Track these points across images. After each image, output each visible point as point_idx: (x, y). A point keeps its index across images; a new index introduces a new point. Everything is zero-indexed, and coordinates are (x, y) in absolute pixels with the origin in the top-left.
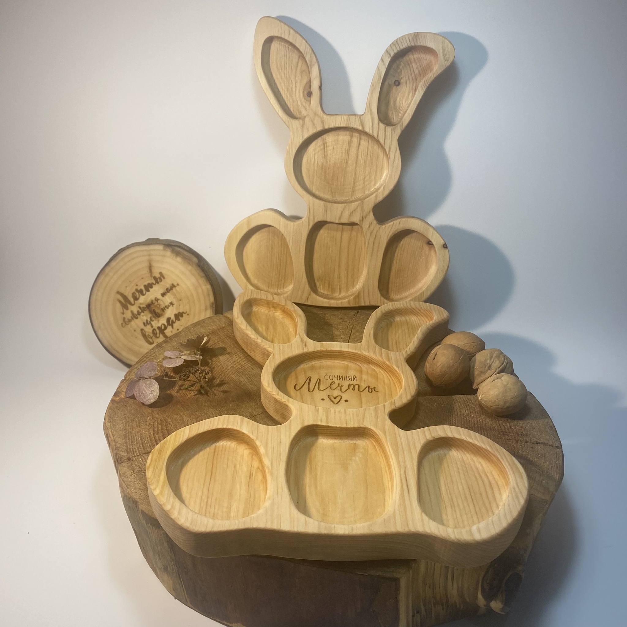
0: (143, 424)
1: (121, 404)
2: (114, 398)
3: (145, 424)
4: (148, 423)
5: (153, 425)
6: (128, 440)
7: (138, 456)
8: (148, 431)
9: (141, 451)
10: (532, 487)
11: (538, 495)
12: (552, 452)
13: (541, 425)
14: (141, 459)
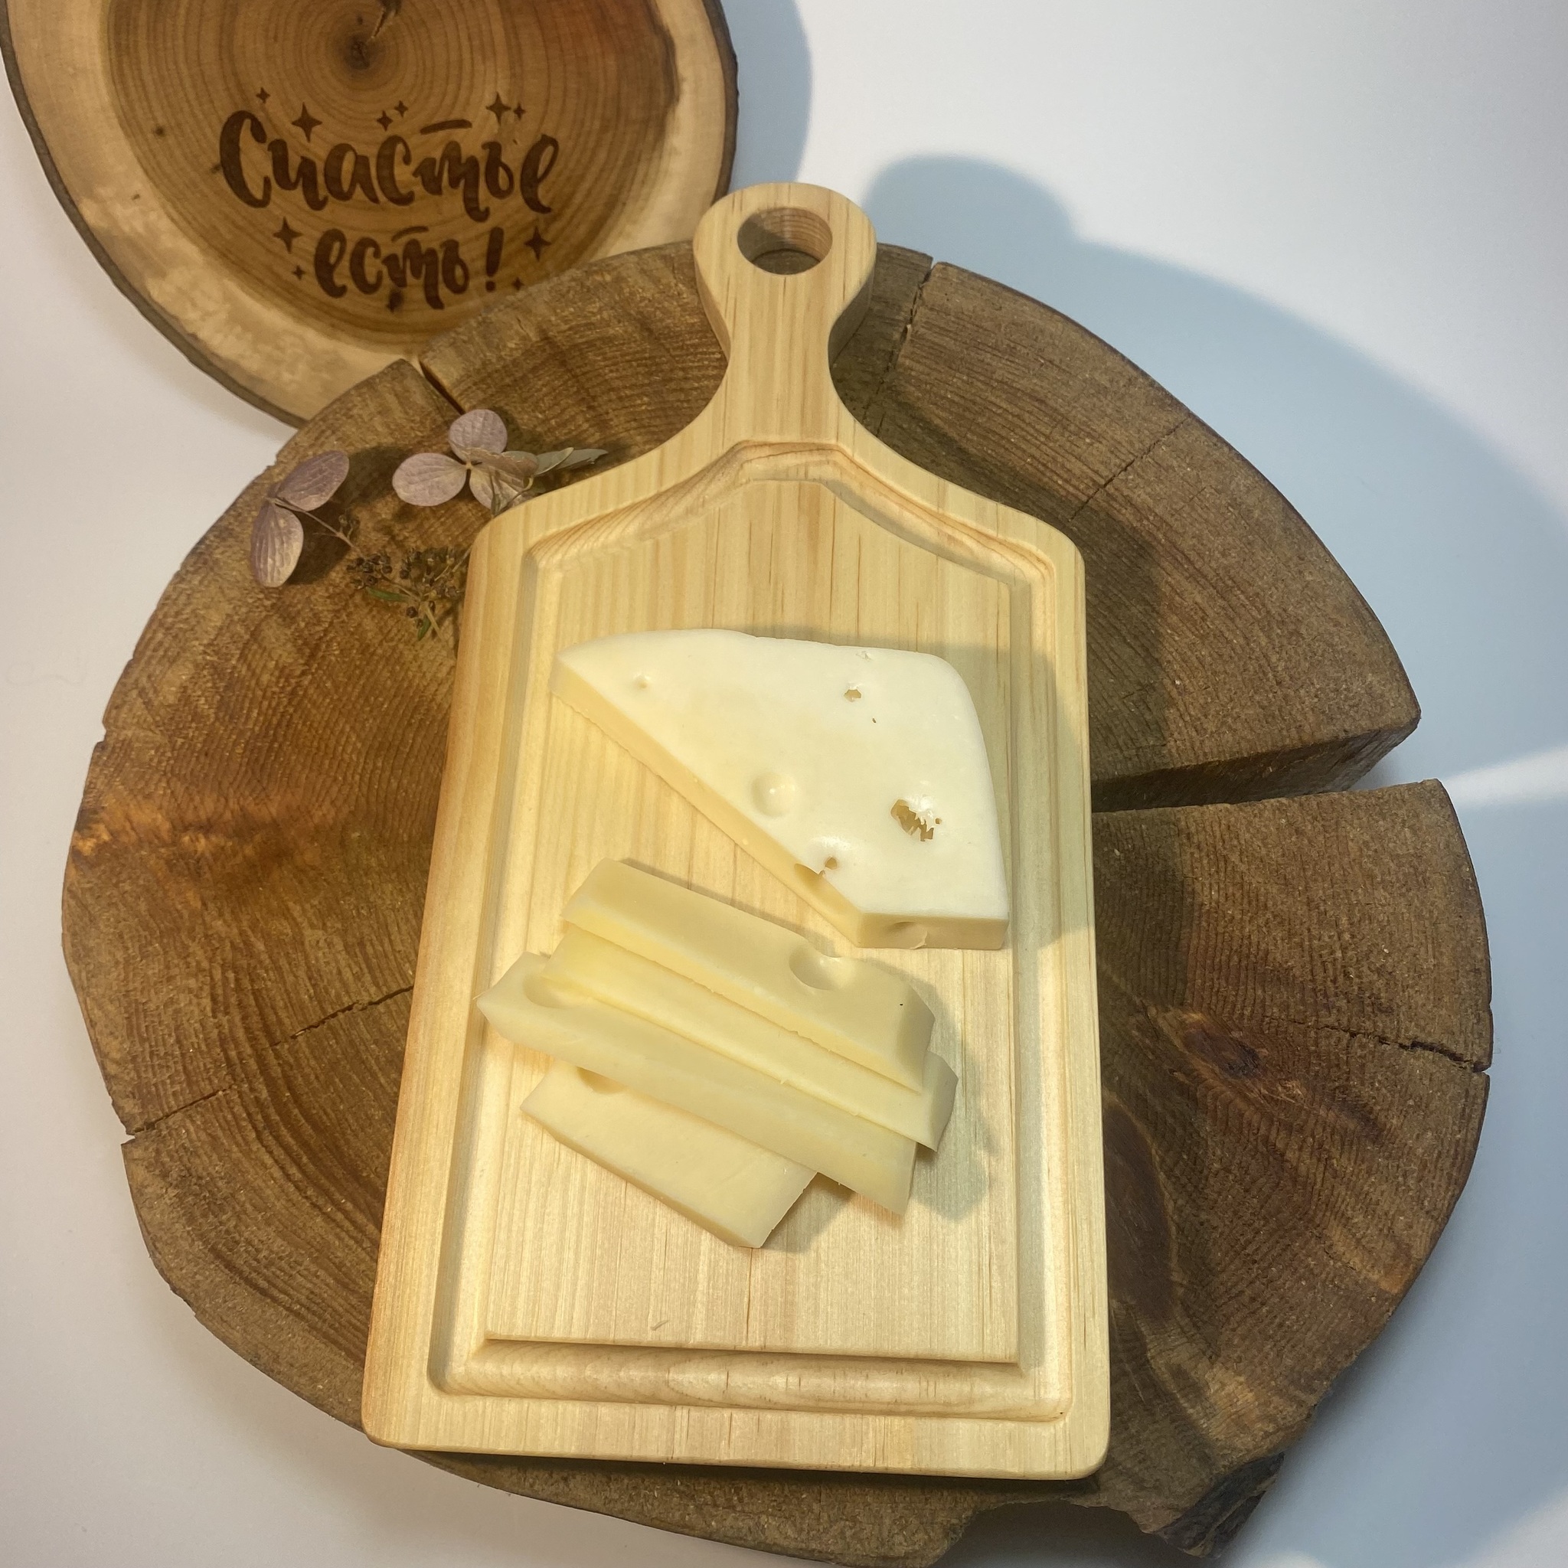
2: (81, 843)
3: (183, 966)
4: (194, 964)
9: (182, 1094)
10: (1358, 1241)
11: (1370, 1275)
12: (1453, 1090)
13: (1445, 960)
14: (184, 1127)
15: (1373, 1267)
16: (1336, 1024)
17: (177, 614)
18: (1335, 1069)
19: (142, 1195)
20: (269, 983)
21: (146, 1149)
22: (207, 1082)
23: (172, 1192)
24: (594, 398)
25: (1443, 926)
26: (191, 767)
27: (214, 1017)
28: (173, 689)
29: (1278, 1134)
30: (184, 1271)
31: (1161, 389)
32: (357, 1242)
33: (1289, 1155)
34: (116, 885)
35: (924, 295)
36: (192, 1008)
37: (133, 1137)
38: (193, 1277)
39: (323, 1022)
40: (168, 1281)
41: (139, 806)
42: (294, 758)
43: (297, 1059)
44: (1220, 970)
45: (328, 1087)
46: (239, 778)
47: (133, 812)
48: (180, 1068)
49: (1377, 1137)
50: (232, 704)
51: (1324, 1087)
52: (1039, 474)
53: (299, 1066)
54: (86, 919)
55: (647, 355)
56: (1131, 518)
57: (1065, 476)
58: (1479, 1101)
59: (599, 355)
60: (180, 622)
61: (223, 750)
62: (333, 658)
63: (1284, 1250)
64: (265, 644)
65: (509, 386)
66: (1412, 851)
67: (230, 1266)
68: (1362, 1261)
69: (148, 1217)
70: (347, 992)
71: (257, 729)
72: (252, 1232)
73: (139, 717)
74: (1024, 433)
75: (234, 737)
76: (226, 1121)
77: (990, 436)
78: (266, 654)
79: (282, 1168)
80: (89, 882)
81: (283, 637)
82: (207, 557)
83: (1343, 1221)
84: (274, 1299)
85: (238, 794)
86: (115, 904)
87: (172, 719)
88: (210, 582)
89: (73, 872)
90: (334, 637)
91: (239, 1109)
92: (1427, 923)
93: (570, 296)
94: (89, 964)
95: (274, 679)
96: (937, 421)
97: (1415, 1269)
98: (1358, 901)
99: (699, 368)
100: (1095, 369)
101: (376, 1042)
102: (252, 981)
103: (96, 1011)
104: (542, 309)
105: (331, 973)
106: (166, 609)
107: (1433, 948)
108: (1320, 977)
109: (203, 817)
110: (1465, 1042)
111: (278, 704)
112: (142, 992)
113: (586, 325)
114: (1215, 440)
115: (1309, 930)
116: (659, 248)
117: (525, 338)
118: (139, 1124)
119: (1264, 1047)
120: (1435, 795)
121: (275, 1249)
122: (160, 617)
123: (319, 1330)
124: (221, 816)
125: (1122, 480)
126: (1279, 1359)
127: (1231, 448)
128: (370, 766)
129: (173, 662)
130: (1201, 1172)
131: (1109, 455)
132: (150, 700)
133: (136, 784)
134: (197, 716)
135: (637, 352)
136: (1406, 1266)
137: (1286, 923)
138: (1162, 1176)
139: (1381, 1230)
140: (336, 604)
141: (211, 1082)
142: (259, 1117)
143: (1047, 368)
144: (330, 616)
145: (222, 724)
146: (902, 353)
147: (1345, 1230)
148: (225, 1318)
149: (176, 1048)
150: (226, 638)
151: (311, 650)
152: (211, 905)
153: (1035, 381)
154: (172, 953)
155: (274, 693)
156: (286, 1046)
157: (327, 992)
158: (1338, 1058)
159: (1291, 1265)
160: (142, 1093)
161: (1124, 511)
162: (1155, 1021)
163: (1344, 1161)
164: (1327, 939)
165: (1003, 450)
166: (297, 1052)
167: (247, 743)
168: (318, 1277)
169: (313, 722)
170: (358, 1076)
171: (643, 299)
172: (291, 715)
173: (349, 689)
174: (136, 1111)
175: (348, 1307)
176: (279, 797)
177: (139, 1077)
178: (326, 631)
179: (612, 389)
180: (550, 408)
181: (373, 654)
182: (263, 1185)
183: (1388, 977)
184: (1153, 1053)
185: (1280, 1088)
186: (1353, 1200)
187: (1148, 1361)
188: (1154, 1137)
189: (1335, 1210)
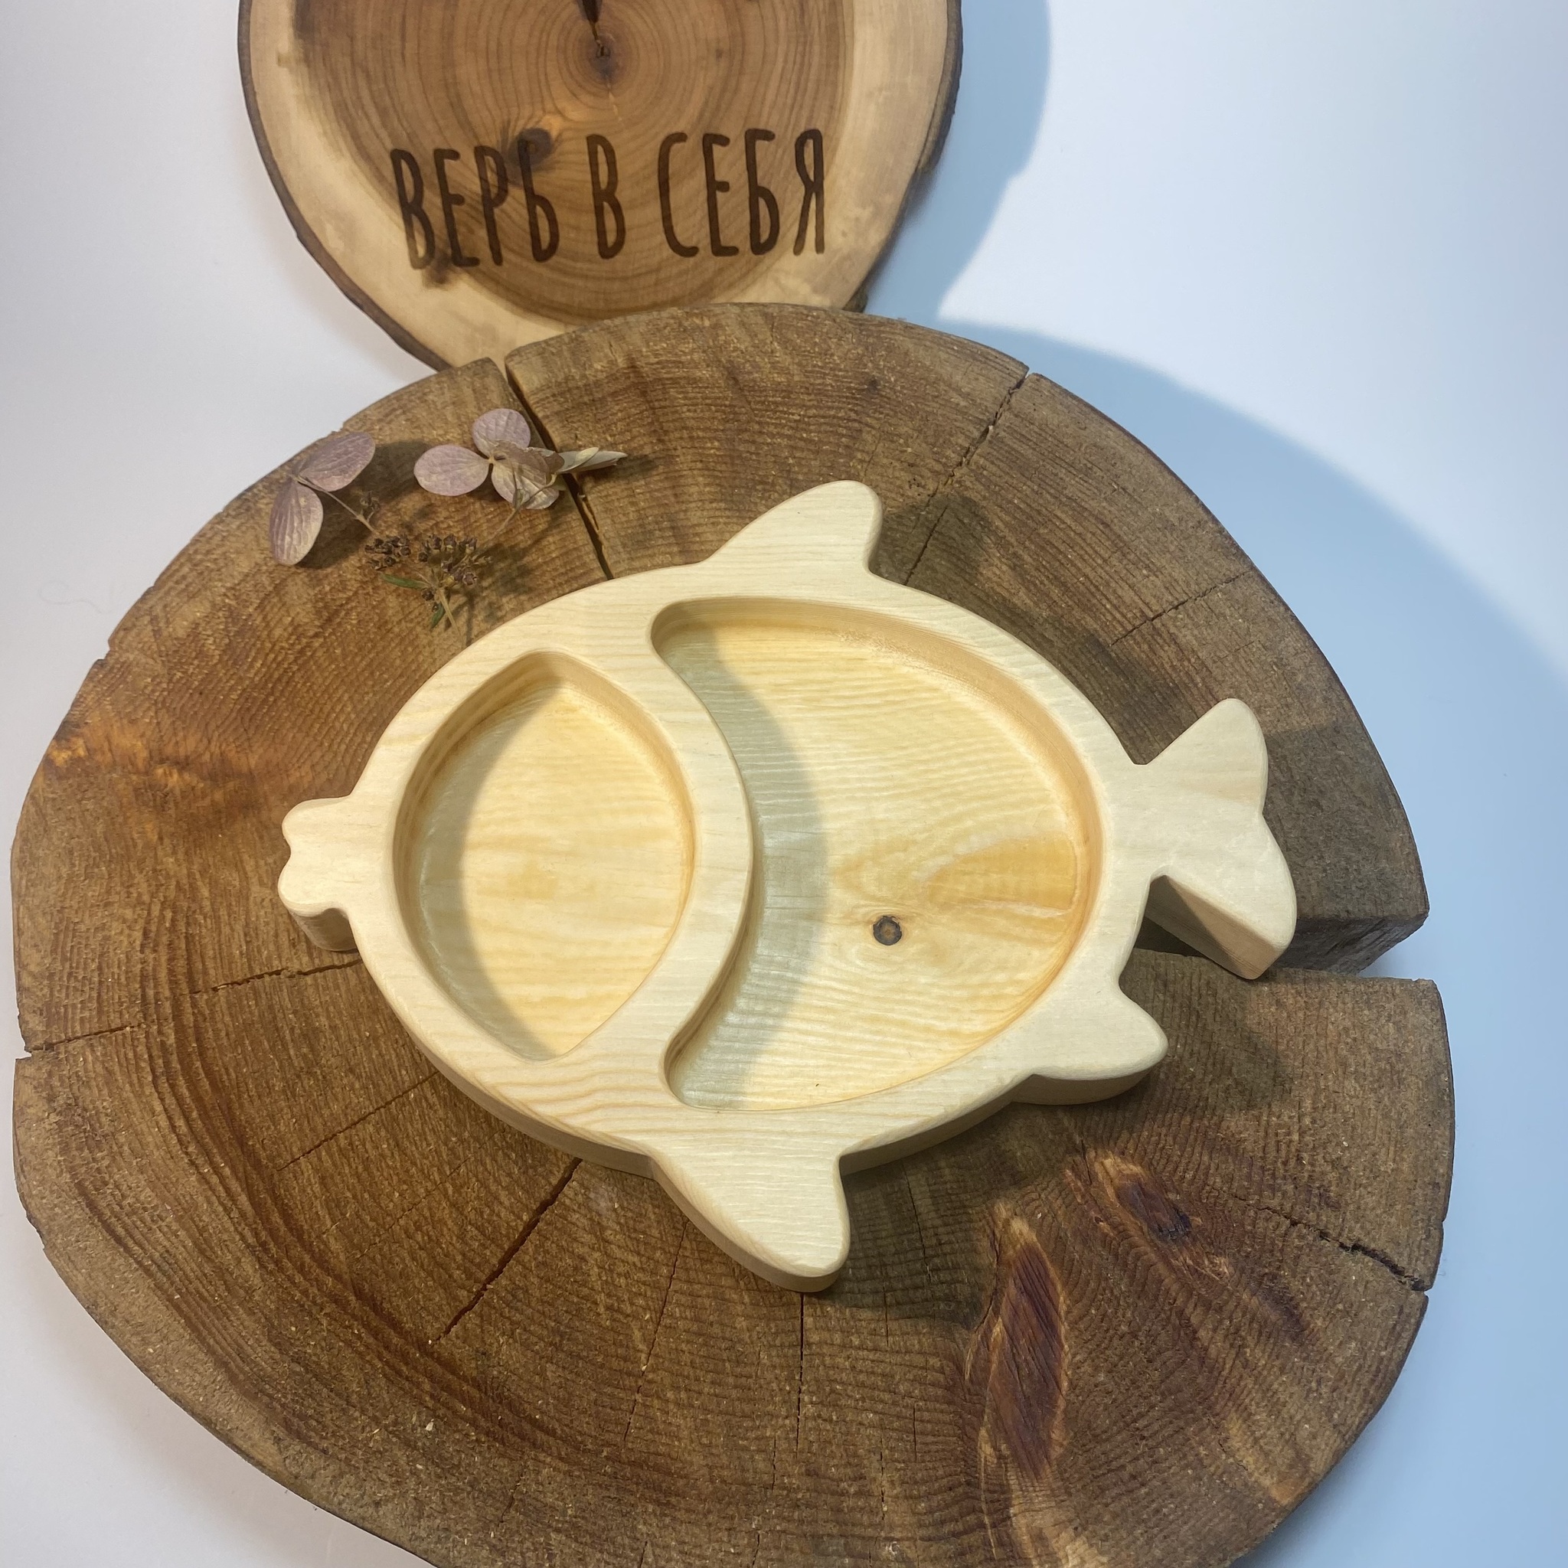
0: (117, 897)
1: (71, 786)
2: (55, 753)
3: (123, 895)
4: (135, 895)
5: (150, 904)
6: (58, 966)
7: (78, 1038)
8: (127, 931)
9: (90, 1022)
11: (1262, 1479)
12: (1387, 1304)
13: (1405, 1167)
14: (84, 1055)
15: (1266, 1471)
16: (1278, 1208)
17: (208, 552)
18: (1268, 1254)
19: (23, 1114)
20: (204, 930)
21: (40, 1068)
22: (118, 1015)
23: (54, 1118)
24: (666, 432)
25: (1410, 1131)
26: (183, 702)
27: (142, 952)
28: (185, 623)
29: (1194, 1309)
30: (44, 1201)
31: (1230, 538)
32: (225, 1209)
33: (1202, 1333)
34: (79, 801)
35: (1013, 400)
36: (122, 938)
37: (30, 1055)
38: (52, 1209)
39: (248, 981)
40: (26, 1208)
41: (122, 729)
42: (286, 715)
43: (212, 1012)
44: (1170, 1125)
45: (236, 1047)
46: (227, 723)
47: (115, 733)
48: (95, 994)
49: (1297, 1335)
50: (238, 651)
51: (1252, 1272)
52: (1088, 595)
53: (213, 1018)
54: (41, 829)
55: (727, 403)
56: (1172, 656)
57: (1115, 602)
58: (1413, 1321)
59: (682, 392)
60: (209, 561)
61: (219, 692)
62: (349, 627)
63: (1177, 1432)
64: (286, 599)
65: (585, 404)
66: (1392, 1047)
67: (92, 1205)
68: (1256, 1461)
69: (22, 1137)
70: (280, 957)
71: (257, 679)
72: (123, 1177)
73: (145, 643)
74: (1082, 552)
75: (232, 682)
76: (127, 1059)
77: (1048, 548)
78: (284, 609)
79: (170, 1118)
80: (52, 793)
81: (305, 596)
82: (251, 505)
83: (1245, 1415)
84: (127, 1249)
85: (222, 738)
86: (74, 819)
87: (176, 652)
88: (247, 528)
89: (41, 779)
90: (356, 607)
91: (141, 1049)
92: (1393, 1124)
93: (666, 331)
94: (32, 872)
95: (286, 634)
96: (998, 523)
97: (1310, 1484)
98: (1327, 1087)
99: (776, 425)
100: (1166, 505)
101: (295, 1012)
102: (188, 924)
103: (26, 920)
104: (635, 339)
105: (268, 933)
106: (198, 546)
107: (1395, 1152)
108: (1272, 1154)
109: (182, 752)
110: (1409, 1256)
111: (283, 660)
112: (77, 912)
113: (674, 362)
114: (1273, 597)
116: (764, 305)
117: (613, 363)
118: (39, 1042)
119: (1198, 1215)
120: (1428, 997)
121: (142, 1198)
122: (191, 552)
123: (165, 1292)
124: (200, 756)
125: (1171, 618)
126: (1147, 1547)
127: (1287, 608)
128: (358, 740)
129: (192, 597)
130: (1107, 1331)
131: (1163, 590)
132: (160, 629)
133: (125, 706)
134: (201, 654)
135: (719, 398)
136: (1302, 1478)
137: (1247, 1093)
139: (1282, 1434)
140: (365, 575)
141: (121, 1013)
142: (160, 1061)
143: (1119, 493)
144: (357, 585)
145: (223, 668)
146: (979, 451)
147: (1244, 1426)
148: (72, 1258)
149: (96, 974)
150: (249, 586)
151: (329, 615)
152: (166, 841)
153: (1104, 504)
154: (117, 879)
155: (282, 648)
156: (205, 997)
157: (259, 951)
158: (1273, 1244)
159: (1179, 1450)
160: (50, 1012)
161: (1166, 648)
162: (1092, 1165)
163: (1257, 1351)
164: (1286, 1119)
165: (1057, 564)
166: (214, 1005)
167: (244, 690)
168: (177, 1236)
169: (313, 683)
170: (269, 1042)
171: (736, 349)
172: (294, 673)
173: (358, 659)
174: (40, 1028)
175: (200, 1274)
176: (261, 751)
177: (52, 995)
178: (349, 599)
179: (686, 428)
180: (621, 433)
181: (389, 631)
182: (146, 1130)
183: (1341, 1171)
184: (1083, 1197)
185: (1206, 1262)
186: (1260, 1395)
187: (1009, 1518)
188: (1065, 1284)
189: (1239, 1402)
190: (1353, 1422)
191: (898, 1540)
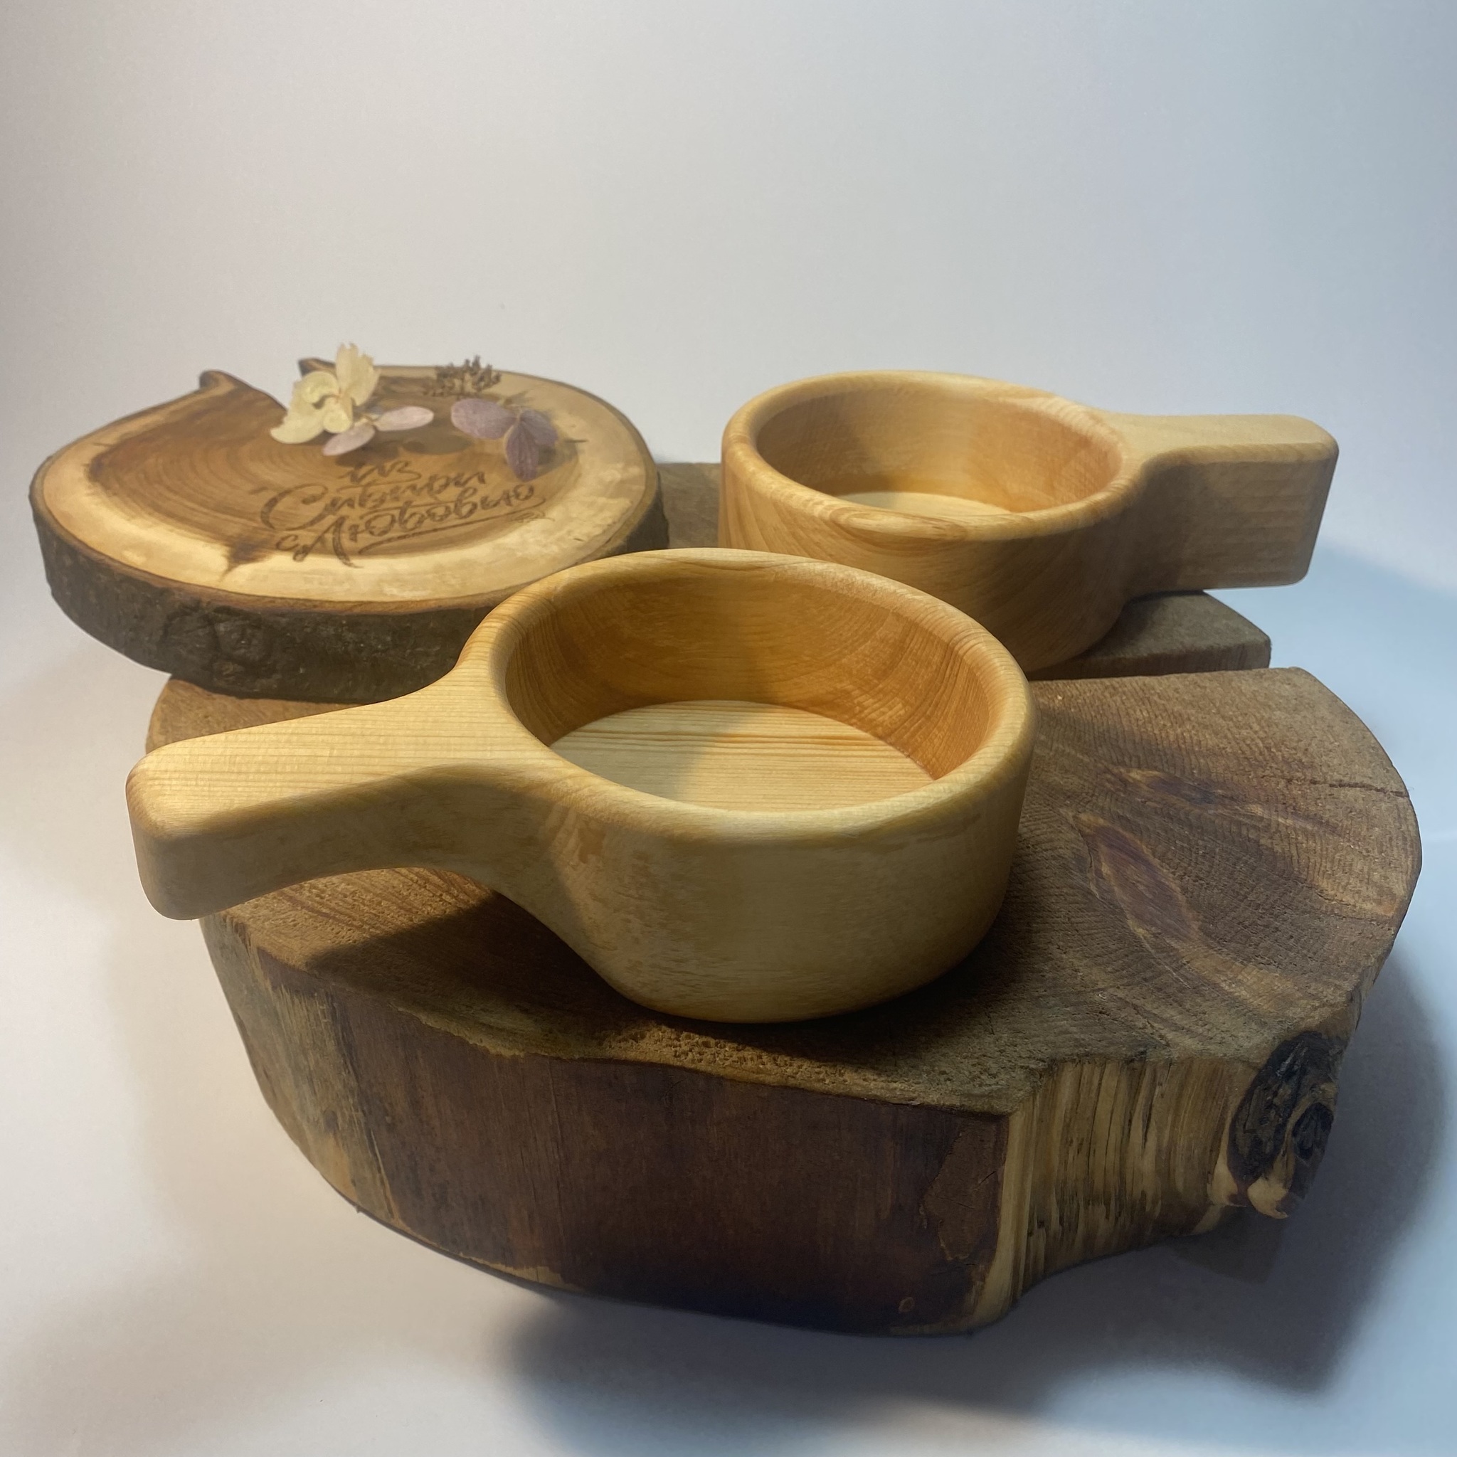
10: (1345, 888)
11: (1364, 906)
12: (1385, 806)
15: (1364, 901)
16: (1272, 774)
18: (1282, 797)
29: (1248, 830)
32: (421, 885)
33: (1262, 841)
49: (1334, 831)
54: (176, 712)
58: (1409, 811)
63: (1281, 896)
66: (1294, 695)
67: (292, 899)
68: (1353, 898)
83: (1326, 876)
97: (1401, 902)
98: (1263, 717)
107: (1333, 737)
108: (1248, 753)
110: (1381, 782)
115: (1229, 730)
119: (1217, 789)
120: (1301, 672)
130: (1190, 855)
136: (1393, 900)
137: (1210, 727)
138: (1156, 862)
147: (1330, 881)
148: (284, 931)
158: (1281, 792)
159: (1291, 905)
163: (1310, 843)
164: (1245, 734)
183: (1303, 751)
184: (1125, 793)
185: (1239, 808)
186: (1329, 865)
187: (1185, 964)
188: (1141, 840)
189: (1317, 870)
190: (1408, 866)
191: (1102, 989)
